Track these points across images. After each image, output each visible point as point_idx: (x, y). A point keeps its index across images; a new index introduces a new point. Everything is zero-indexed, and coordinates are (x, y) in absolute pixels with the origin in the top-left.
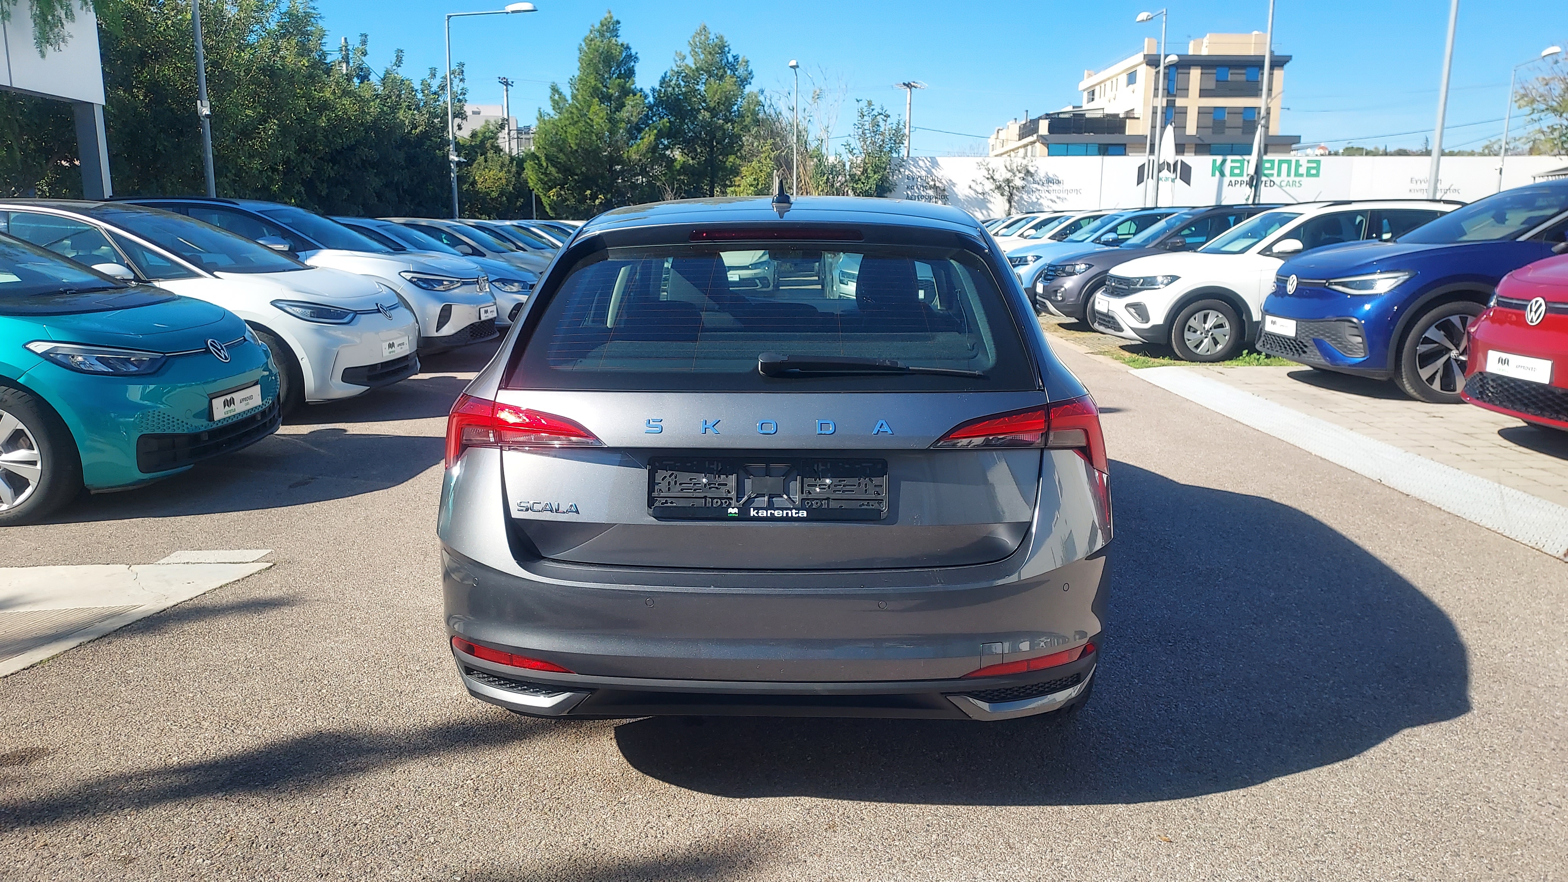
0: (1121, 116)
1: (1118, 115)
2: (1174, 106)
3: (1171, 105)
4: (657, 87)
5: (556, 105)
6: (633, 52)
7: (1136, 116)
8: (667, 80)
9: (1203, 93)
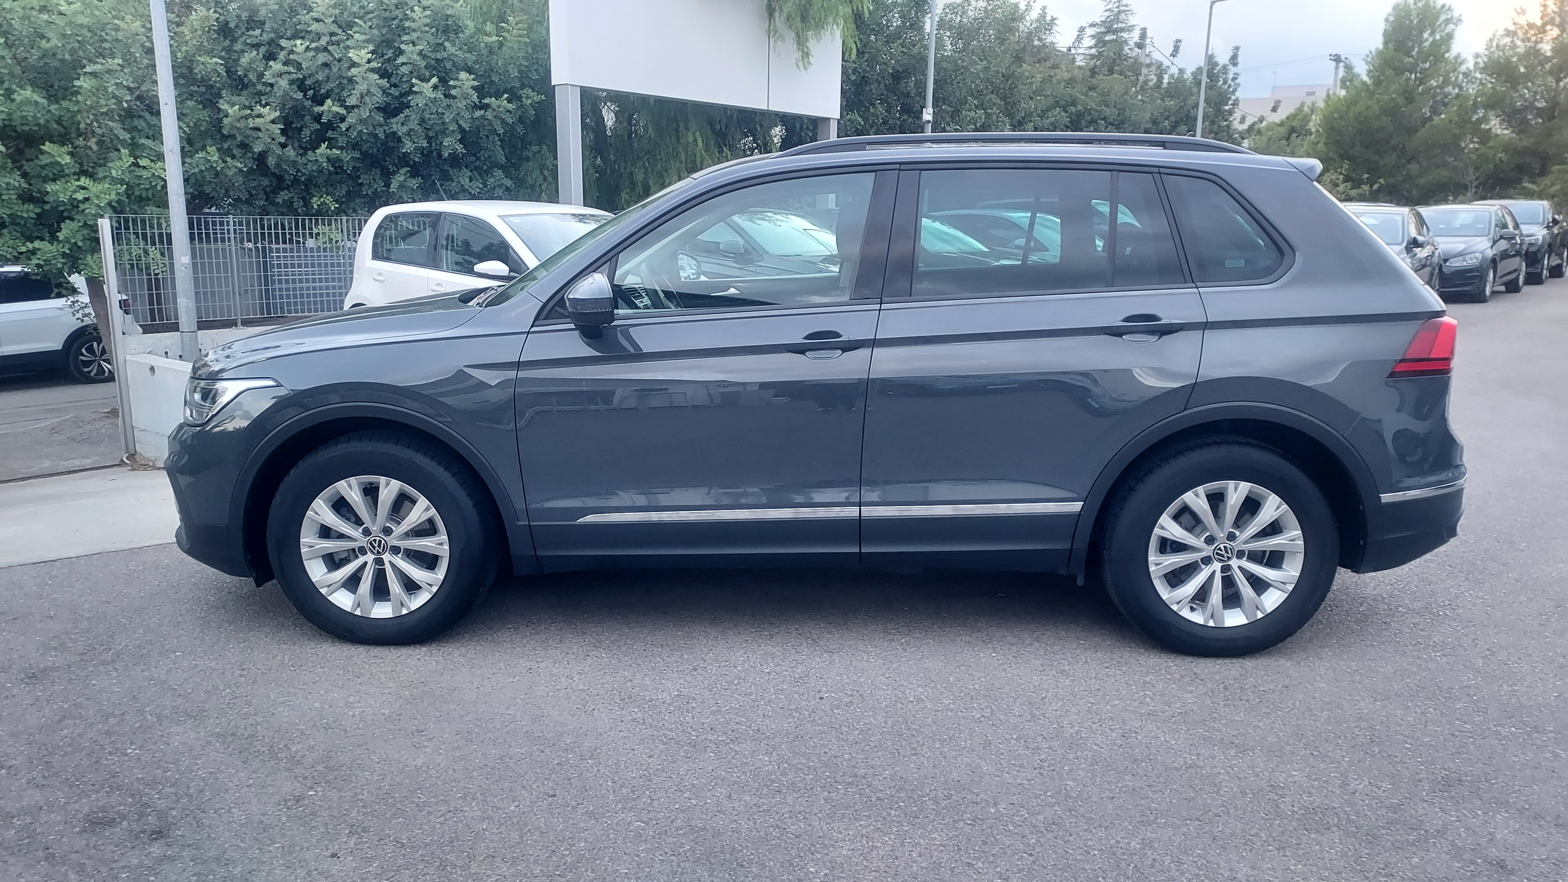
5: (1347, 84)
6: (1456, 14)
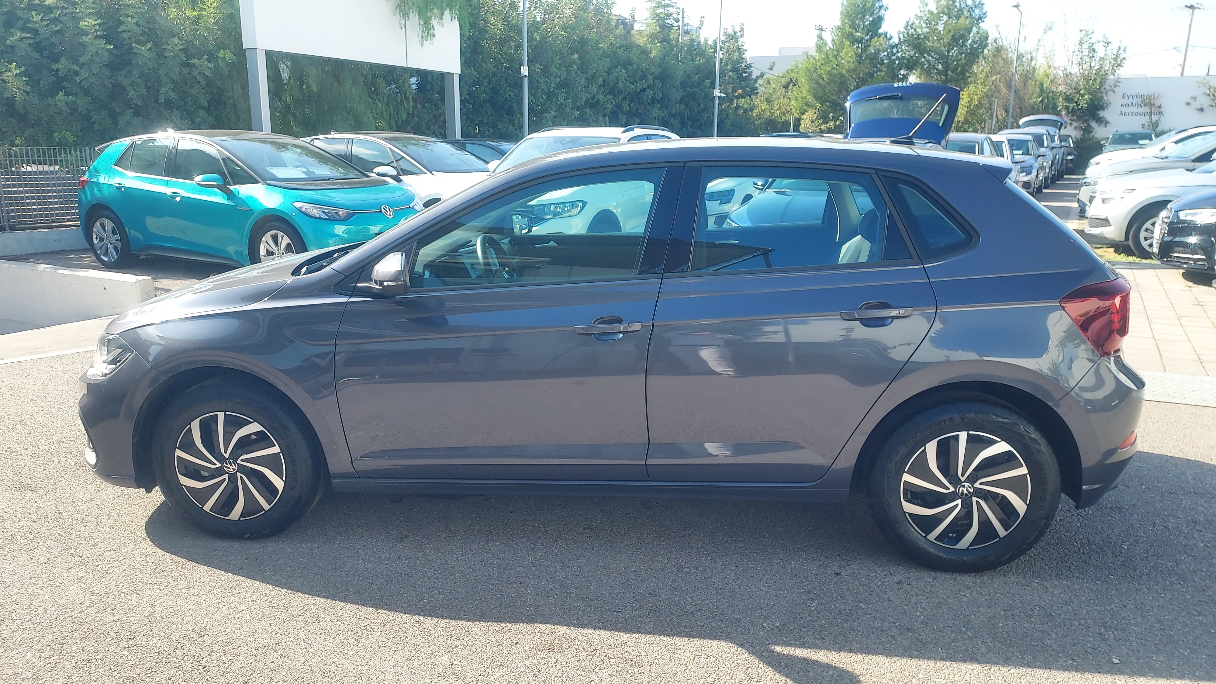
4: (903, 30)
5: (819, 48)
8: (910, 24)
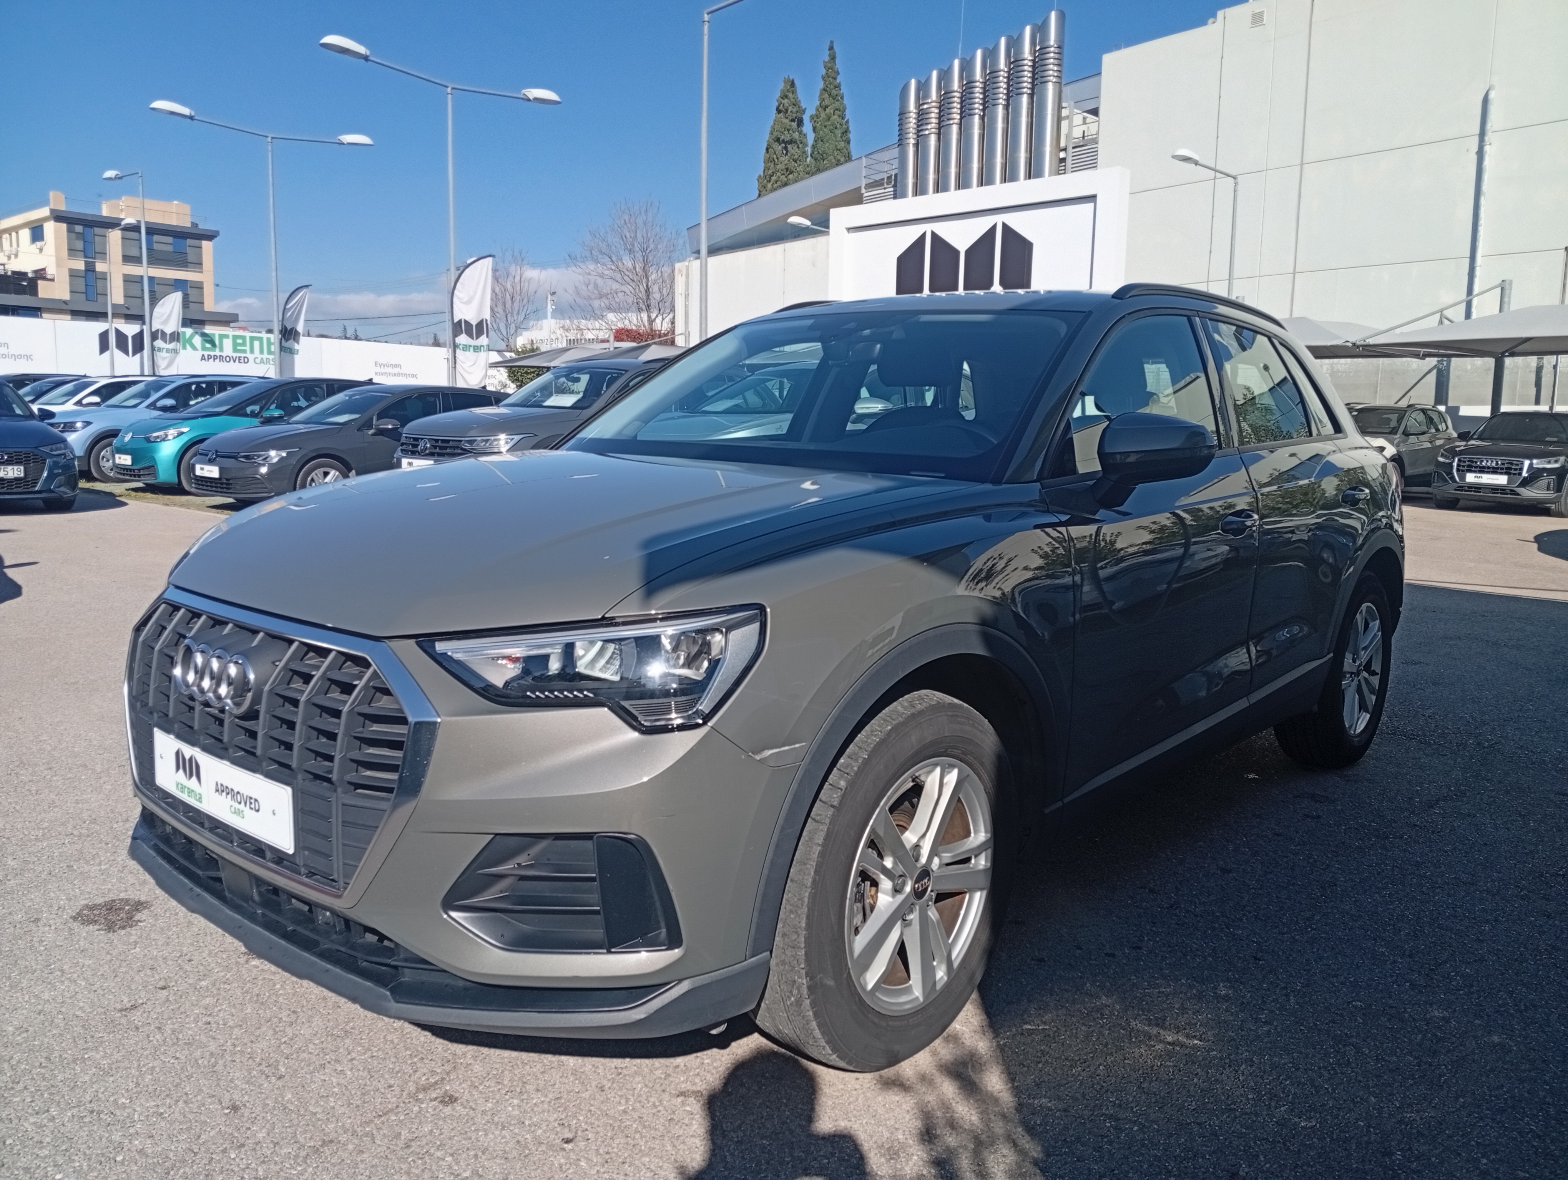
0: (30, 275)
1: (25, 274)
2: (94, 271)
3: (90, 268)
7: (49, 277)
9: (128, 259)
